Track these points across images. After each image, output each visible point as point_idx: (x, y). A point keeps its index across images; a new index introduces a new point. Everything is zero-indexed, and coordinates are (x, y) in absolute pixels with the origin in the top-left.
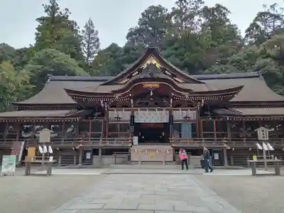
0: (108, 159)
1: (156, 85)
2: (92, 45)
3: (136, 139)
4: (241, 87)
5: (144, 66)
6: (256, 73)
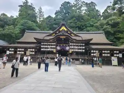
2: (41, 17)
3: (58, 55)
4: (92, 39)
5: (61, 30)
6: (102, 32)
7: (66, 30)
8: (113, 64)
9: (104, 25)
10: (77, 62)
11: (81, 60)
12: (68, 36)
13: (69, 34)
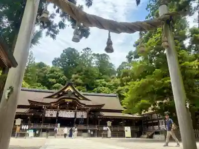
0: (44, 134)
1: (71, 101)
3: (59, 125)
4: (104, 105)
5: (66, 90)
6: (116, 95)
7: (72, 91)
8: (126, 136)
9: (118, 86)
10: (85, 134)
11: (89, 131)
12: (75, 99)
13: (76, 96)
